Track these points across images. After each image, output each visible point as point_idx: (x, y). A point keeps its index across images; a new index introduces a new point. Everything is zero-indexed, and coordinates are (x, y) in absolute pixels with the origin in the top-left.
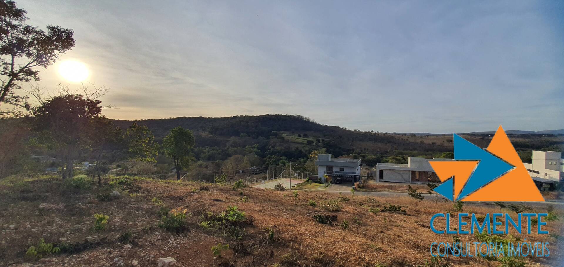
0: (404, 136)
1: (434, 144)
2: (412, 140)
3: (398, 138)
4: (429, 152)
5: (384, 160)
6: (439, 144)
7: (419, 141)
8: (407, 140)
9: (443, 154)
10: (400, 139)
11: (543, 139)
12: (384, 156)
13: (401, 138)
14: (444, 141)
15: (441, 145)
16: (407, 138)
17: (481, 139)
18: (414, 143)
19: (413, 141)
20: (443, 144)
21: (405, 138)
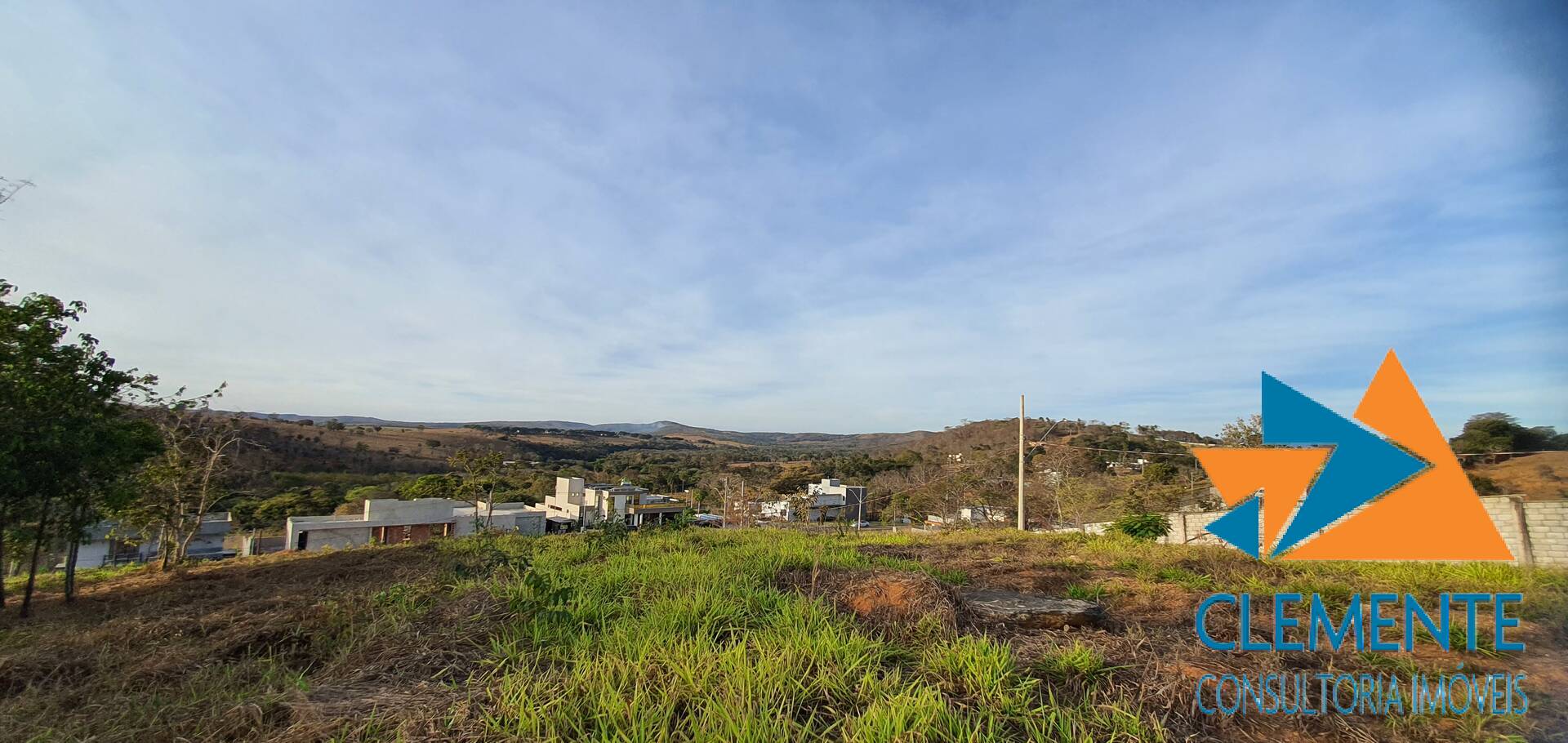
0: (305, 427)
1: (394, 451)
2: (332, 440)
3: (287, 434)
4: (380, 474)
5: (238, 505)
6: (408, 451)
7: (353, 443)
8: (317, 440)
9: (420, 481)
10: (290, 437)
11: (601, 440)
12: (237, 495)
13: (296, 434)
14: (420, 445)
15: (411, 455)
16: (318, 435)
17: (503, 438)
18: (337, 449)
19: (336, 442)
20: (417, 452)
21: (310, 432)
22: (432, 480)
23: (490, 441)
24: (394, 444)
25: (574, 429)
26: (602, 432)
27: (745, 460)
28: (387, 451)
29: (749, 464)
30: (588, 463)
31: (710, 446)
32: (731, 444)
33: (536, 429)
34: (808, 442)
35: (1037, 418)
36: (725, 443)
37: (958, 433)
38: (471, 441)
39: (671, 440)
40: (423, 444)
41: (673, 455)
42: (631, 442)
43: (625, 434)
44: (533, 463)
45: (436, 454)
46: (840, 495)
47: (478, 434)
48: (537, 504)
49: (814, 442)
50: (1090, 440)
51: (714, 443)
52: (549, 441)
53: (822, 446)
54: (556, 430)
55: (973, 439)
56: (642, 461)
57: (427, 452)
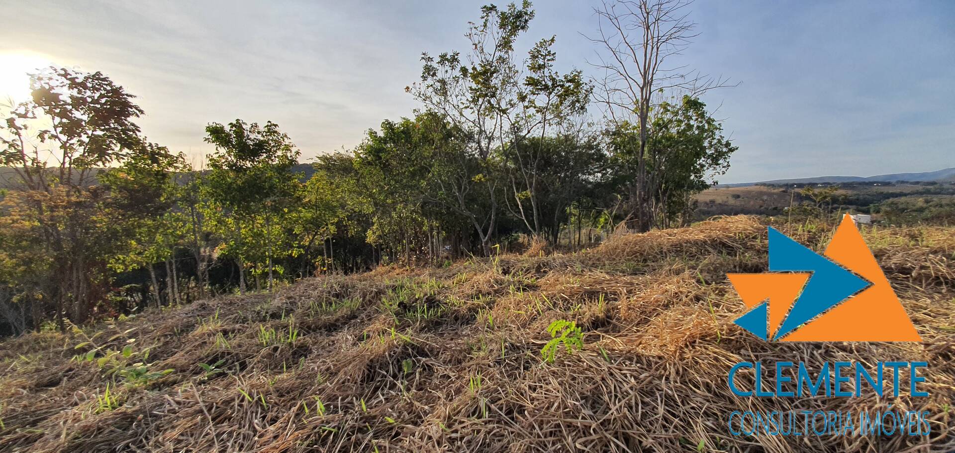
24: (711, 198)
25: (846, 181)
26: (875, 182)
28: (708, 201)
30: (860, 208)
38: (761, 193)
40: (730, 197)
42: (907, 189)
43: (903, 182)
45: (738, 203)
56: (925, 205)
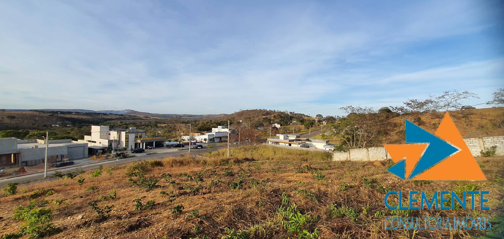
22: (10, 132)
23: (44, 117)
27: (164, 123)
29: (166, 125)
31: (148, 118)
32: (156, 118)
33: (68, 112)
34: (185, 117)
35: (263, 109)
36: (154, 117)
37: (239, 114)
39: (132, 117)
41: (134, 122)
44: (68, 125)
46: (226, 132)
47: (37, 113)
48: (78, 140)
49: (187, 117)
50: (280, 116)
51: (150, 118)
52: (76, 117)
53: (190, 119)
54: (78, 112)
55: (243, 116)
57: (7, 121)
